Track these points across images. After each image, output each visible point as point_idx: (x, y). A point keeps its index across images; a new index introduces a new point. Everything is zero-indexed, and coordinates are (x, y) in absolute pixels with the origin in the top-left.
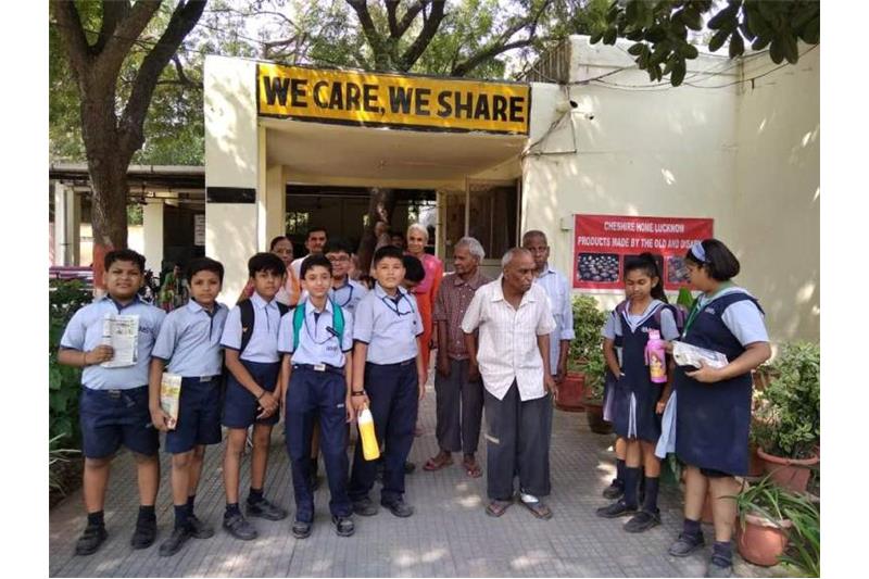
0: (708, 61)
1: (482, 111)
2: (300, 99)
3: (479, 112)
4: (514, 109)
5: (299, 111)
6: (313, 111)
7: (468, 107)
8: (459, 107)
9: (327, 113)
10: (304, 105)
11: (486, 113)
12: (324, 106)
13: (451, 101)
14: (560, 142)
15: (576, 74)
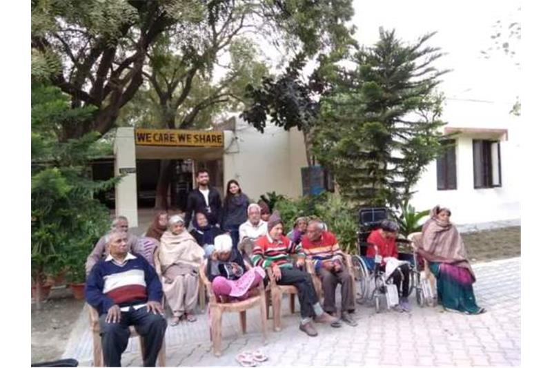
0: (270, 126)
1: (208, 140)
2: (149, 139)
3: (207, 140)
4: (219, 139)
5: (149, 143)
6: (153, 142)
7: (204, 139)
8: (201, 139)
9: (158, 143)
10: (150, 141)
11: (210, 140)
12: (157, 141)
13: (198, 137)
14: (234, 148)
15: (238, 128)
